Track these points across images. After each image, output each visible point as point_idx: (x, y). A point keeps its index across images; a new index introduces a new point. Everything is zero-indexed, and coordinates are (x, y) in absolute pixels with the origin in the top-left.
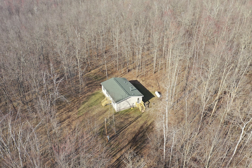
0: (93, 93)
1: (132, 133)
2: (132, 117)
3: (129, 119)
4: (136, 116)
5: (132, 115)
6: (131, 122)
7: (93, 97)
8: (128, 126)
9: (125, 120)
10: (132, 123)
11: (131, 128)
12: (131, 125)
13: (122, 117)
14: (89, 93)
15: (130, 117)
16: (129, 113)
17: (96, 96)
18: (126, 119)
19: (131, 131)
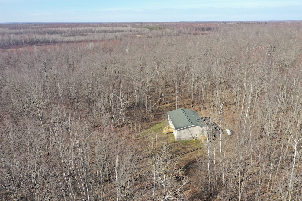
0: (159, 122)
1: (186, 160)
2: (192, 148)
3: (187, 149)
4: (196, 147)
5: (192, 146)
6: (188, 151)
7: (157, 125)
8: (185, 154)
9: (182, 149)
11: (187, 156)
12: (187, 154)
13: (181, 146)
14: (155, 122)
15: (189, 147)
16: (189, 144)
17: (160, 124)
18: (184, 148)
19: (186, 159)
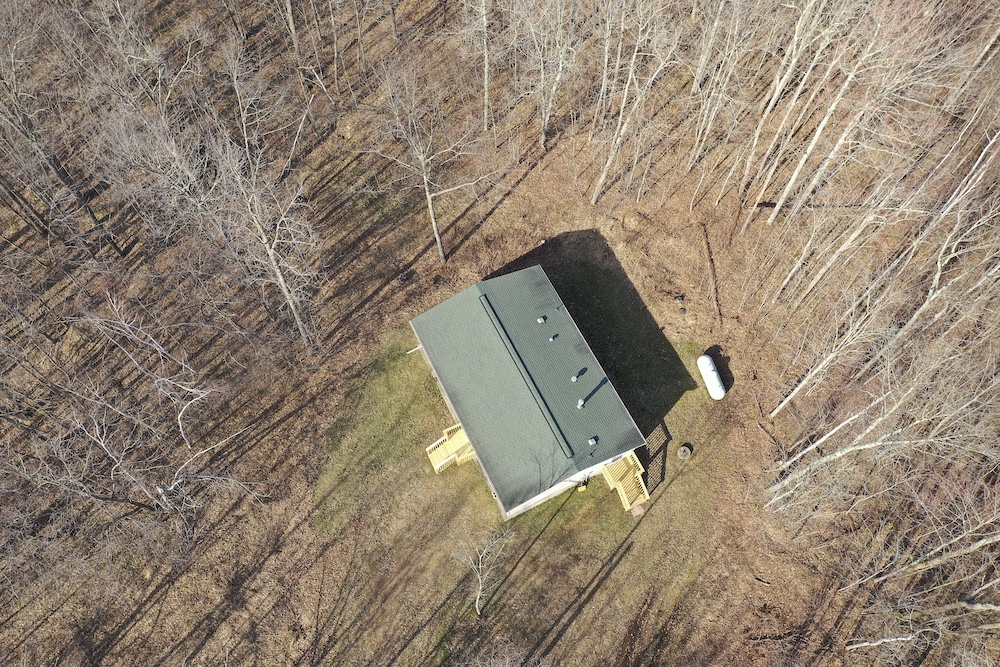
2: (587, 559)
3: (572, 573)
4: (605, 548)
5: (584, 542)
8: (570, 621)
9: (551, 579)
10: (586, 602)
11: (584, 636)
12: (583, 618)
13: (537, 556)
15: (577, 558)
16: (567, 522)
17: (390, 377)
18: (556, 571)
